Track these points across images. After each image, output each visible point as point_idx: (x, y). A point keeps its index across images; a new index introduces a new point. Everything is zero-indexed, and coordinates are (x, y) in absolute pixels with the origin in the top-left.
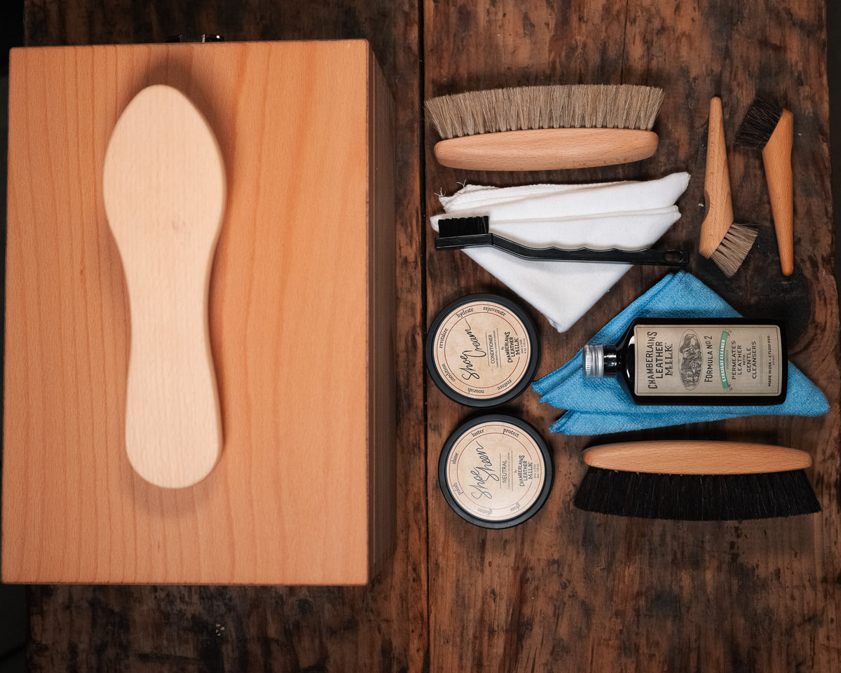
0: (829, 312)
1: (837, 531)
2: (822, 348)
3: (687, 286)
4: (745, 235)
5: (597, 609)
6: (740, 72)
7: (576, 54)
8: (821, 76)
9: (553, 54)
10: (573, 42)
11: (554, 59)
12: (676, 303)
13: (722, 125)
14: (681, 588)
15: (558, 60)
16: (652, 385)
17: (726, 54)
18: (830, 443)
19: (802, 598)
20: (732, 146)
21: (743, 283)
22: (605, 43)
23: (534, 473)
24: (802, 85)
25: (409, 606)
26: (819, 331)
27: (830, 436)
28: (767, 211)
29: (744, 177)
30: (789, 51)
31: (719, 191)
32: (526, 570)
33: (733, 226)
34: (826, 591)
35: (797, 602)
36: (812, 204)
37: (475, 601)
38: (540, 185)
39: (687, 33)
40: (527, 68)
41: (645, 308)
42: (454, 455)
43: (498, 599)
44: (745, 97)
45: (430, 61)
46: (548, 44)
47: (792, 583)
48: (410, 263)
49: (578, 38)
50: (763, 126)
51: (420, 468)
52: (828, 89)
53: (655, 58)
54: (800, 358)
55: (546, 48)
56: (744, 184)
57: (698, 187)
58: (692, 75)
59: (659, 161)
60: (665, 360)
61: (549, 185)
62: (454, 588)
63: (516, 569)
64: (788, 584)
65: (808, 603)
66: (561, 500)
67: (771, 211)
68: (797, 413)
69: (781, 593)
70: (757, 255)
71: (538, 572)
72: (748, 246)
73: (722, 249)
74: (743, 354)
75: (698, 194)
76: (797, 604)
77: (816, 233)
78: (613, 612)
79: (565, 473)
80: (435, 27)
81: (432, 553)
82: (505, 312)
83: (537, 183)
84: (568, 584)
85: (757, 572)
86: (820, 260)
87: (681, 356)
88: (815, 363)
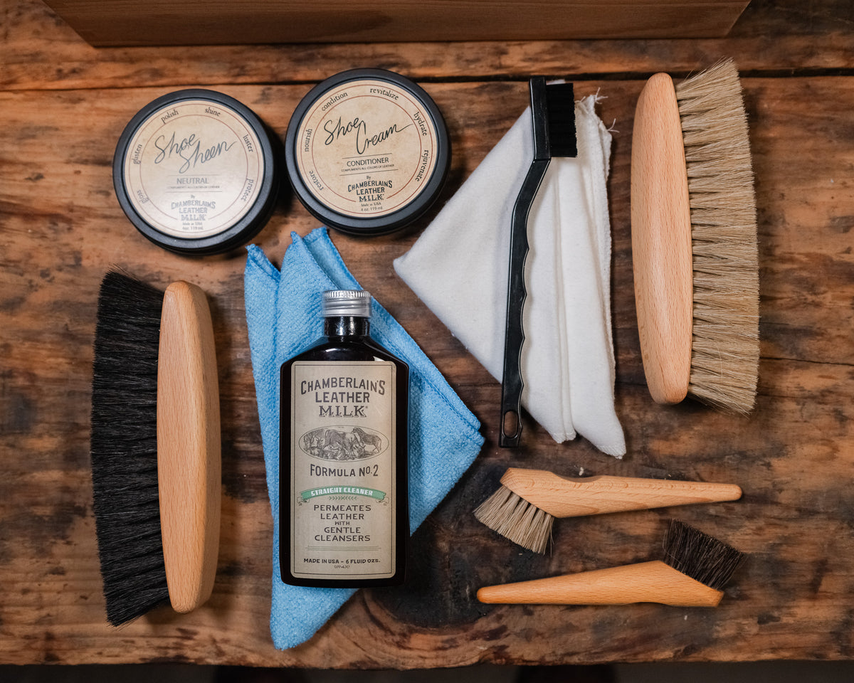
0: (426, 654)
1: (117, 656)
2: (373, 642)
3: (459, 447)
4: (534, 533)
5: (14, 319)
6: (779, 531)
7: (805, 293)
8: (774, 650)
9: (804, 259)
10: (823, 289)
11: (797, 260)
12: (433, 428)
13: (699, 501)
14: (40, 436)
15: (795, 266)
16: (306, 387)
17: (806, 512)
18: (239, 650)
19: (25, 605)
20: (669, 517)
21: (467, 531)
22: (822, 334)
23: (190, 222)
24: (760, 622)
25: (25, 65)
26: (397, 638)
27: (250, 651)
28: (572, 567)
29: (623, 535)
30: (810, 603)
31: (600, 496)
32: (69, 221)
33: (548, 517)
34: (36, 638)
35: (19, 597)
36: (583, 633)
37: (28, 152)
38: (610, 240)
39: (836, 455)
40: (784, 221)
41: (427, 385)
42: (218, 111)
43: (31, 183)
44: (742, 538)
45: (793, 85)
46: (819, 252)
47: (46, 591)
48: (499, 58)
49: (829, 295)
50: (698, 560)
51: (211, 76)
52: (753, 660)
53: (800, 407)
54: (358, 611)
55: (814, 250)
56: (612, 534)
57: (608, 467)
58: (775, 462)
59: (646, 411)
60: (341, 405)
61: (609, 252)
62: (46, 124)
63: (71, 208)
64: (44, 585)
65: (18, 613)
66: (162, 270)
67: (572, 572)
68: (273, 602)
69: (31, 575)
70: (508, 551)
71: (65, 238)
72: (518, 537)
73: (514, 500)
74: (351, 521)
75: (597, 467)
76: (18, 598)
77: (540, 637)
78: (9, 342)
79: (200, 275)
80: (843, 91)
81: (94, 93)
82: (421, 180)
83: (612, 235)
84: (48, 279)
85: (61, 542)
86: (500, 642)
87: (348, 430)
88: (351, 631)
